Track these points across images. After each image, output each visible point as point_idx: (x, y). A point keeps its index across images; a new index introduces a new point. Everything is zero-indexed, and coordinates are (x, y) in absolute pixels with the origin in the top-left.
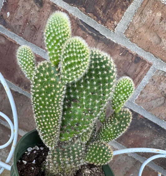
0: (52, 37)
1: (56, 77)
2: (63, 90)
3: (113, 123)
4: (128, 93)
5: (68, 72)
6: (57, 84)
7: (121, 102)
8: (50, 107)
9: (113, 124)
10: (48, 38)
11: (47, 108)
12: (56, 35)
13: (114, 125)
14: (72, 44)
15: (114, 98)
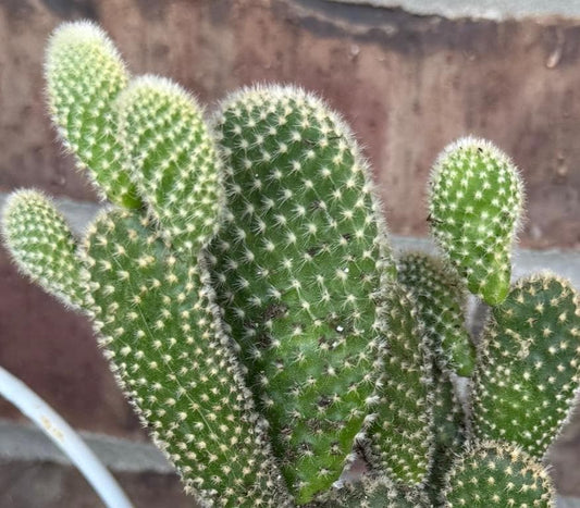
0: (79, 117)
1: (153, 246)
2: (199, 284)
3: (506, 353)
4: (495, 202)
5: (175, 208)
6: (166, 268)
7: (489, 250)
8: (184, 370)
9: (507, 360)
10: (70, 128)
11: (173, 377)
12: (86, 106)
13: (517, 363)
14: (135, 107)
15: (452, 247)
